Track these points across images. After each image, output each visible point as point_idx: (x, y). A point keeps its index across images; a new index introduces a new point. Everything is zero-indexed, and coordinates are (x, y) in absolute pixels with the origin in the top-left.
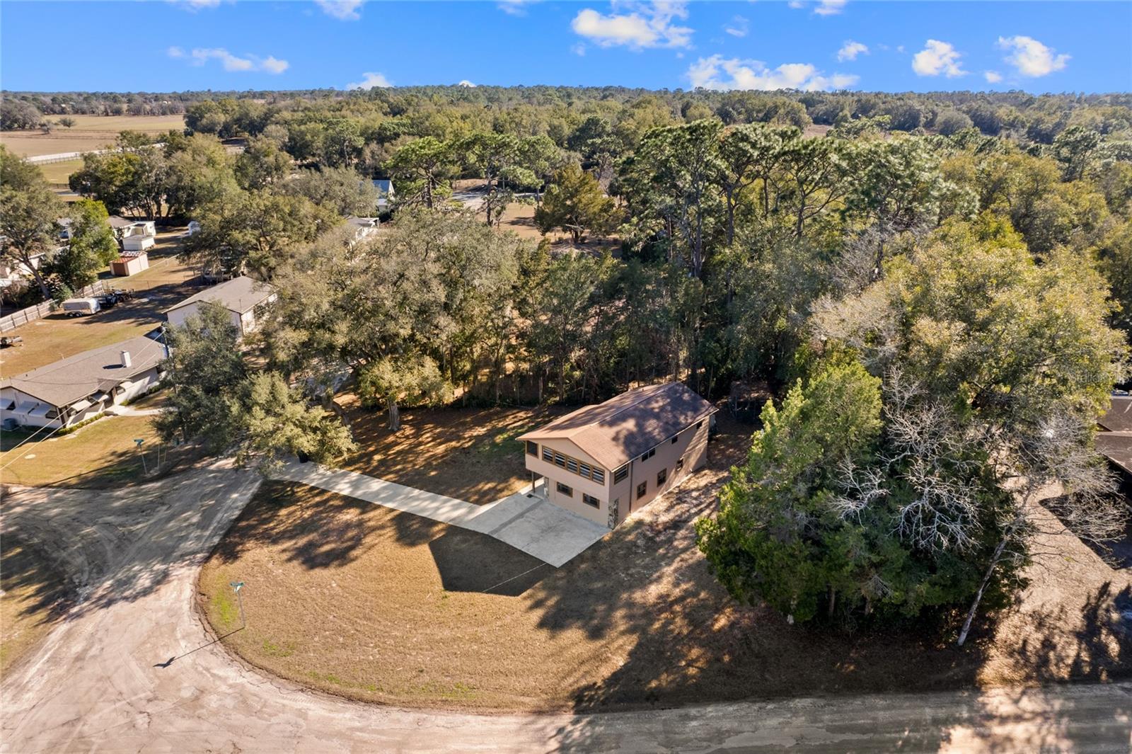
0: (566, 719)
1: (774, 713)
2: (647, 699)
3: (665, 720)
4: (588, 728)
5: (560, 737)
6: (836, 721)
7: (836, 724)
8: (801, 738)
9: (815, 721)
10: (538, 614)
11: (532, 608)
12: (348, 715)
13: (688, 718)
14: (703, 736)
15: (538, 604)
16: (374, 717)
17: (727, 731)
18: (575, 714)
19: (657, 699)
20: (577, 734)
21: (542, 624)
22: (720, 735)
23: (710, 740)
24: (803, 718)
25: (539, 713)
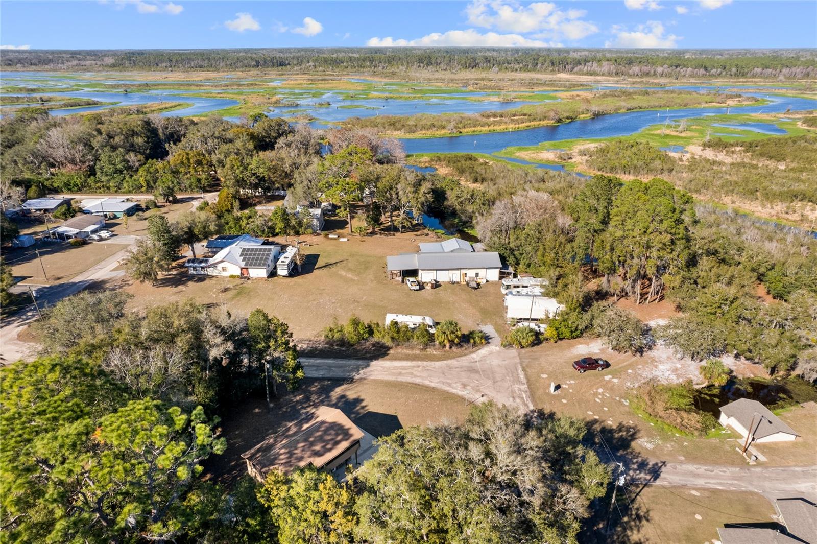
0: (357, 377)
2: (332, 379)
3: (329, 375)
4: (351, 375)
5: (359, 374)
10: (363, 404)
11: (366, 406)
13: (323, 375)
15: (363, 407)
18: (354, 378)
19: (329, 379)
20: (354, 374)
21: (362, 400)
25: (365, 379)
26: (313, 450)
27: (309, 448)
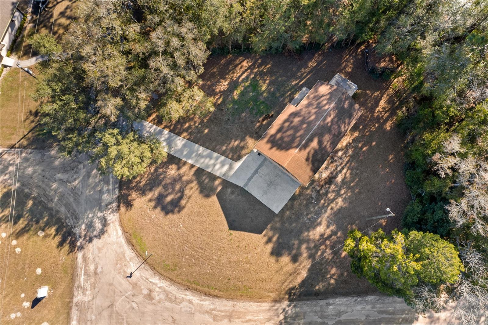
0: (285, 304)
1: (360, 303)
2: (315, 295)
3: (321, 305)
4: (294, 309)
5: (284, 313)
6: (381, 308)
7: (381, 309)
8: (367, 316)
9: (373, 308)
12: (207, 303)
13: (329, 304)
14: (334, 314)
15: (269, 240)
16: (217, 304)
17: (342, 311)
18: (289, 301)
19: (318, 295)
20: (290, 312)
22: (340, 313)
23: (336, 316)
24: (370, 306)
25: (275, 301)
26: (300, 116)
27: (304, 117)
